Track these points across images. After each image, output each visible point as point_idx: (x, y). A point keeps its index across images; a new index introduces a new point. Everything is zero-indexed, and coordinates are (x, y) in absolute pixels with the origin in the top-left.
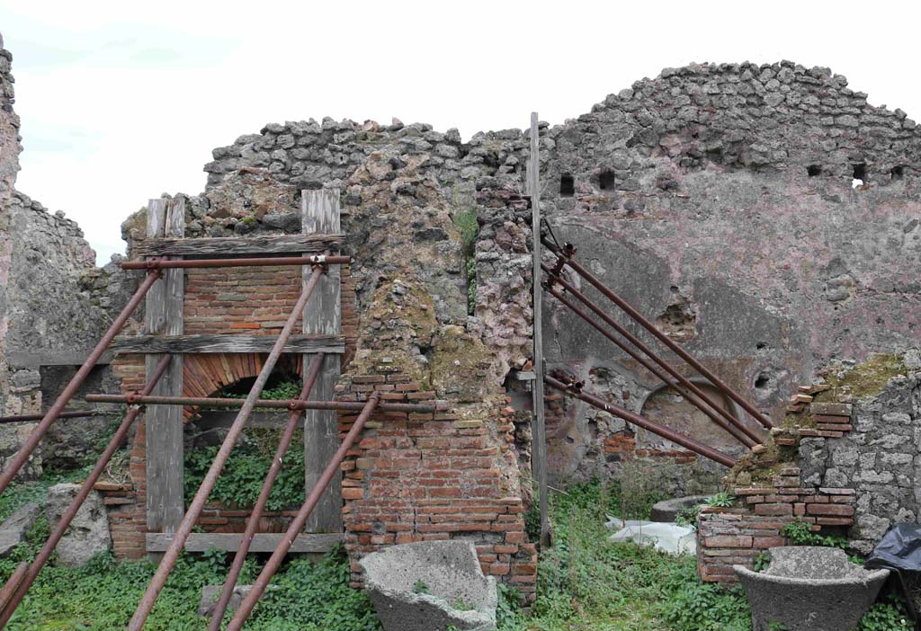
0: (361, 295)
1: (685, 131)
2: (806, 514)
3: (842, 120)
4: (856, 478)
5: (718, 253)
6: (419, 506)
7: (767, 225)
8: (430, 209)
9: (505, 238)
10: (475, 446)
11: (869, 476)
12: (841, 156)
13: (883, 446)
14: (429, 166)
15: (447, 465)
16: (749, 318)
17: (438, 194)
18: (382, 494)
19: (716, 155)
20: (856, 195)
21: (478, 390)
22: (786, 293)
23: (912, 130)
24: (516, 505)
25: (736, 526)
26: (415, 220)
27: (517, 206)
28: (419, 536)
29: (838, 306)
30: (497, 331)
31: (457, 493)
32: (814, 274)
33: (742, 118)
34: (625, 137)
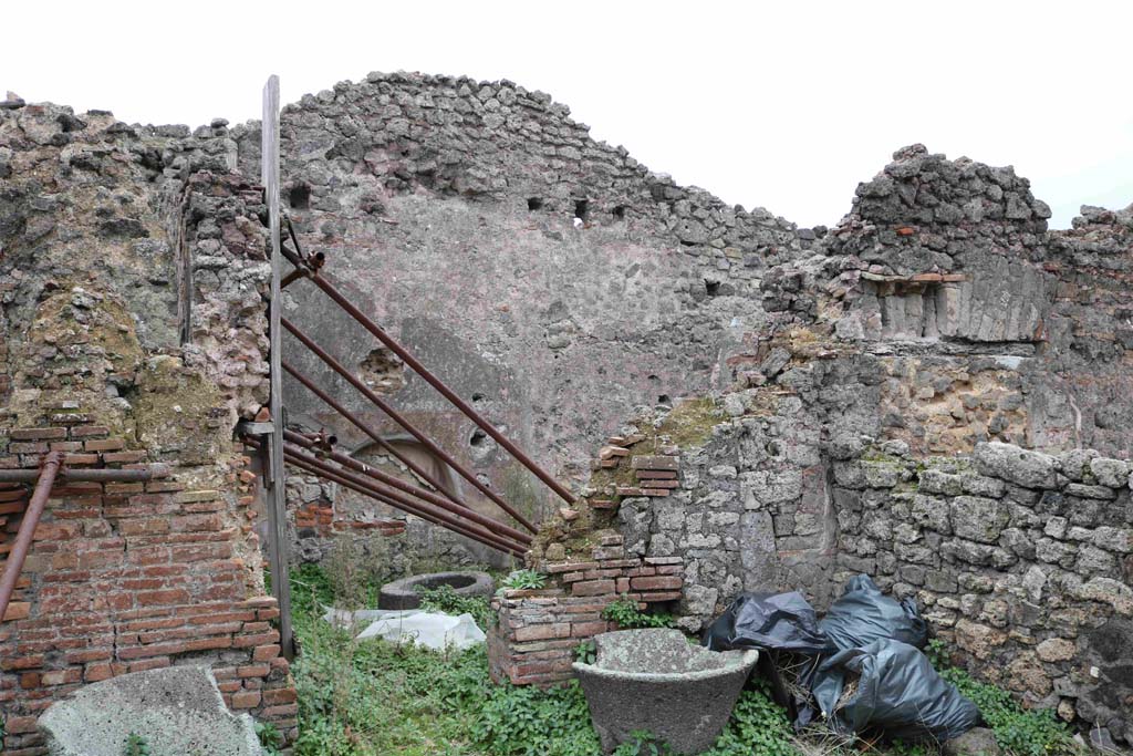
0: (10, 311)
1: (394, 147)
2: (632, 591)
3: (564, 151)
4: (683, 544)
5: (431, 290)
6: (122, 621)
7: (485, 261)
8: (123, 192)
9: (238, 238)
10: (207, 527)
11: (696, 540)
12: (563, 190)
13: (711, 504)
14: (120, 132)
15: (166, 558)
16: (465, 366)
17: (132, 174)
18: (61, 607)
19: (426, 178)
20: (578, 234)
21: (208, 447)
22: (504, 338)
23: (633, 169)
24: (268, 608)
25: (551, 612)
26: (98, 205)
27: (249, 198)
28: (123, 665)
29: (559, 354)
30: (223, 366)
31: (181, 597)
32: (534, 318)
33: (458, 137)
34: (324, 146)
